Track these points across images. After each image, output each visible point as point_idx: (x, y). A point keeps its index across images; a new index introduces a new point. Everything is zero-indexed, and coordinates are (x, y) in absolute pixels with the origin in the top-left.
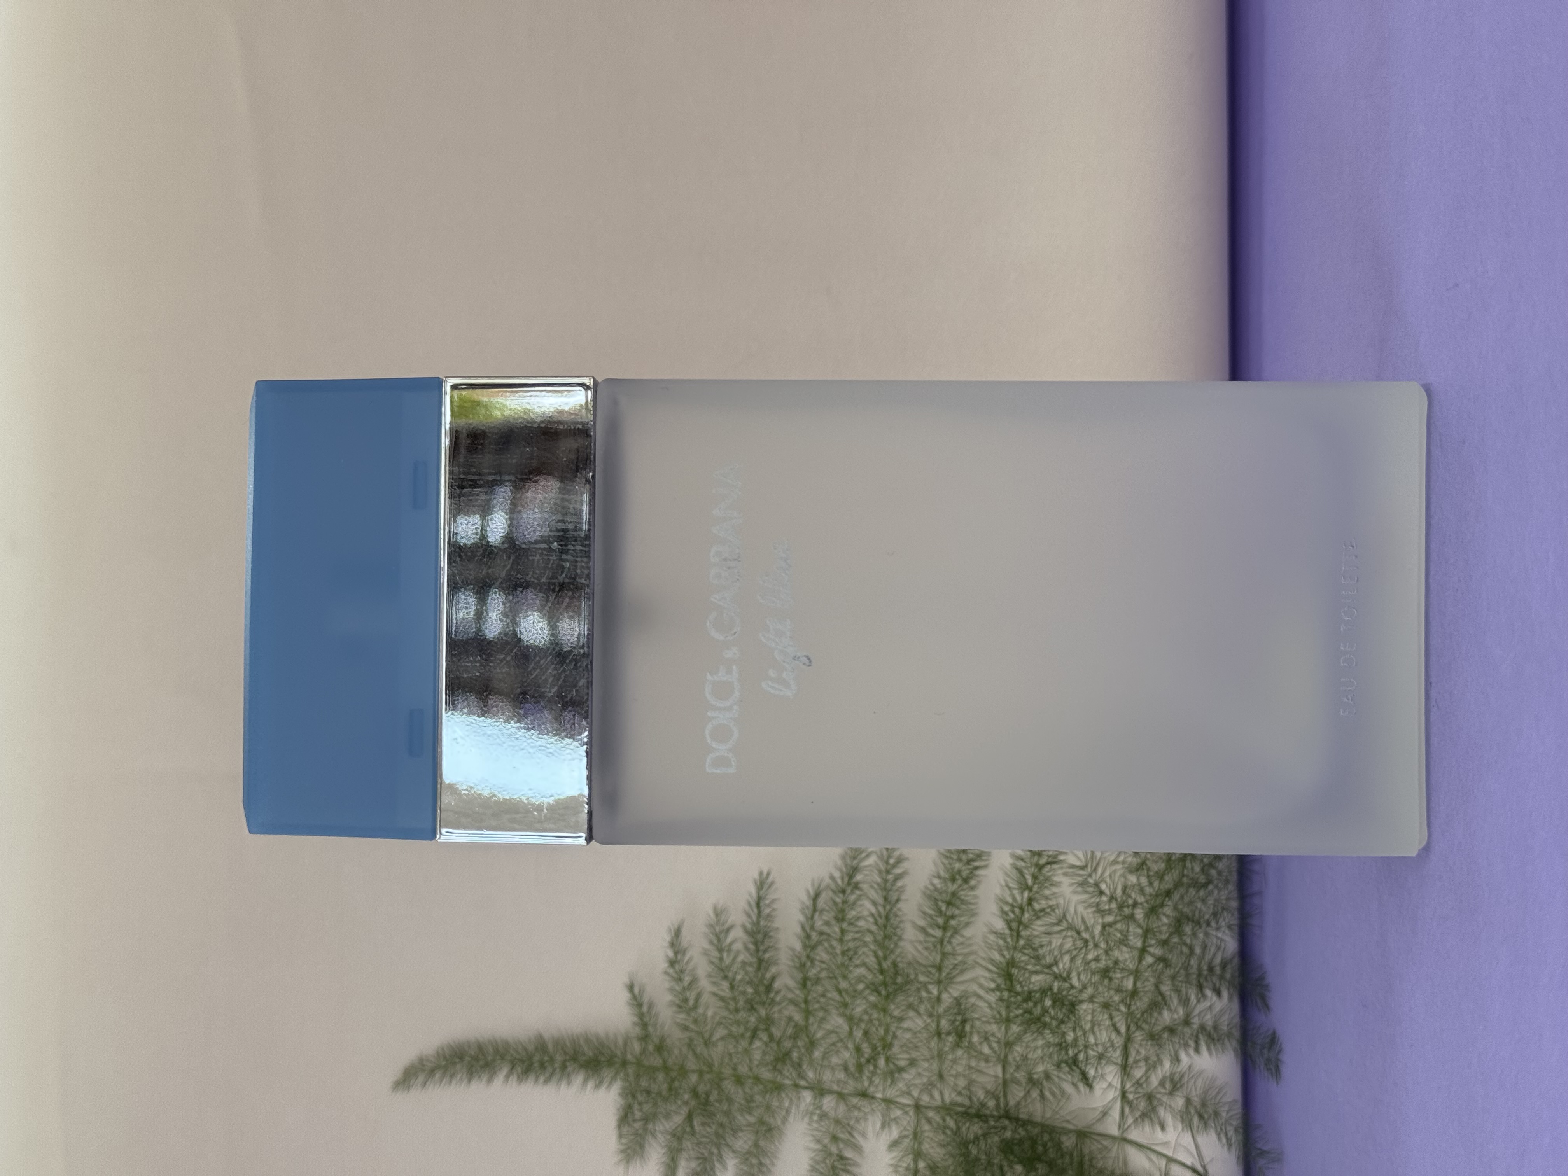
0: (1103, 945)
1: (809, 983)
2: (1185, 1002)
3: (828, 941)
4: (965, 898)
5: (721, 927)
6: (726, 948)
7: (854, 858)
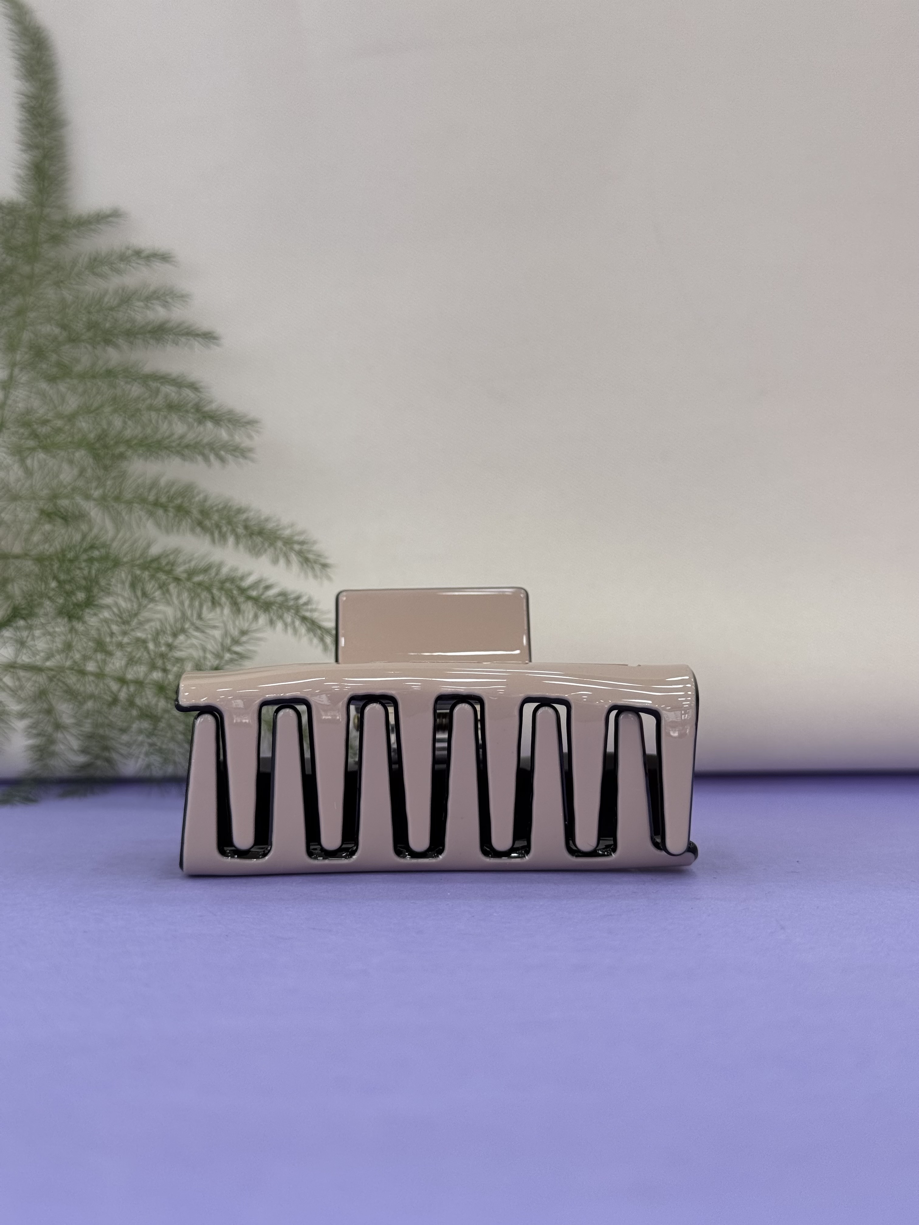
0: (125, 640)
1: (112, 379)
2: (77, 724)
3: (150, 397)
4: (184, 523)
5: (170, 300)
6: (149, 304)
7: (229, 421)
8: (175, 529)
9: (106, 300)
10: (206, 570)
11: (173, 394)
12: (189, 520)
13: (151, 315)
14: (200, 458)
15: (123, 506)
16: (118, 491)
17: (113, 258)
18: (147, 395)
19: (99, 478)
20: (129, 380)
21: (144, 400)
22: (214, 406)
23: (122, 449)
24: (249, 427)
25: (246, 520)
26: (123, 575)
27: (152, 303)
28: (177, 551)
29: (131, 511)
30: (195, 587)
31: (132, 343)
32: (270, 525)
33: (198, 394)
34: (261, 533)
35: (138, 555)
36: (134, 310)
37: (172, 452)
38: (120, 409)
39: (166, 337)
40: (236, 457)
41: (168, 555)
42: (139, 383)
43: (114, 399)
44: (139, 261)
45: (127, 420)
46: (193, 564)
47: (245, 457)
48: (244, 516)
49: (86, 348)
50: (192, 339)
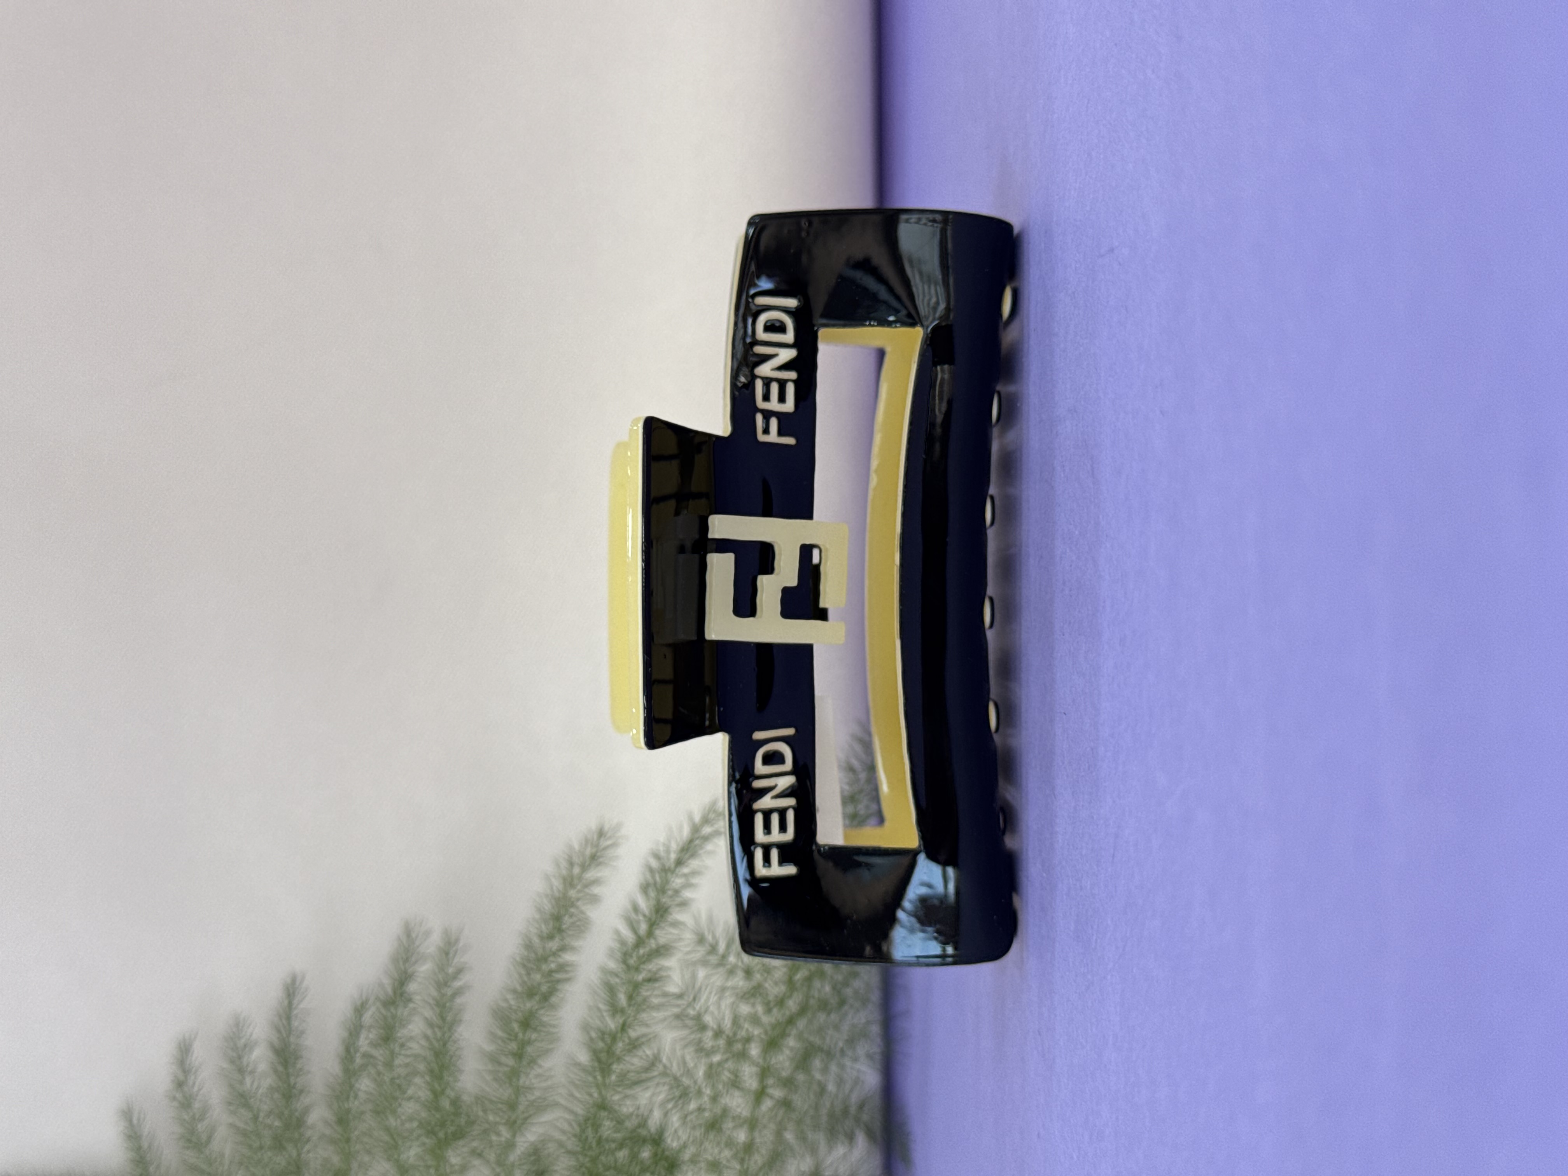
0: (708, 1091)
1: (350, 1117)
3: (375, 1066)
4: (545, 1019)
5: (243, 1041)
6: (249, 1069)
7: (406, 960)
8: (552, 1030)
9: (241, 1125)
10: (611, 990)
11: (371, 1036)
12: (542, 1012)
13: (263, 1067)
14: (458, 1000)
15: (522, 1099)
16: (500, 1106)
17: (186, 1117)
18: (373, 1071)
19: (485, 1132)
20: (352, 1094)
21: (379, 1073)
22: (387, 982)
23: (446, 1104)
24: (414, 935)
25: (542, 938)
26: (616, 1097)
27: (247, 1066)
28: (586, 1027)
29: (530, 1089)
30: (635, 1004)
31: (301, 1091)
32: (547, 906)
33: (370, 1002)
34: (557, 918)
35: (590, 1079)
36: (258, 1088)
37: (450, 1037)
38: (391, 1105)
39: (293, 1046)
40: (456, 952)
41: (591, 1039)
42: (357, 1080)
43: (378, 1112)
44: (191, 1083)
45: (406, 1096)
46: (601, 1006)
47: (457, 940)
48: (536, 940)
49: (309, 1152)
50: (295, 1012)
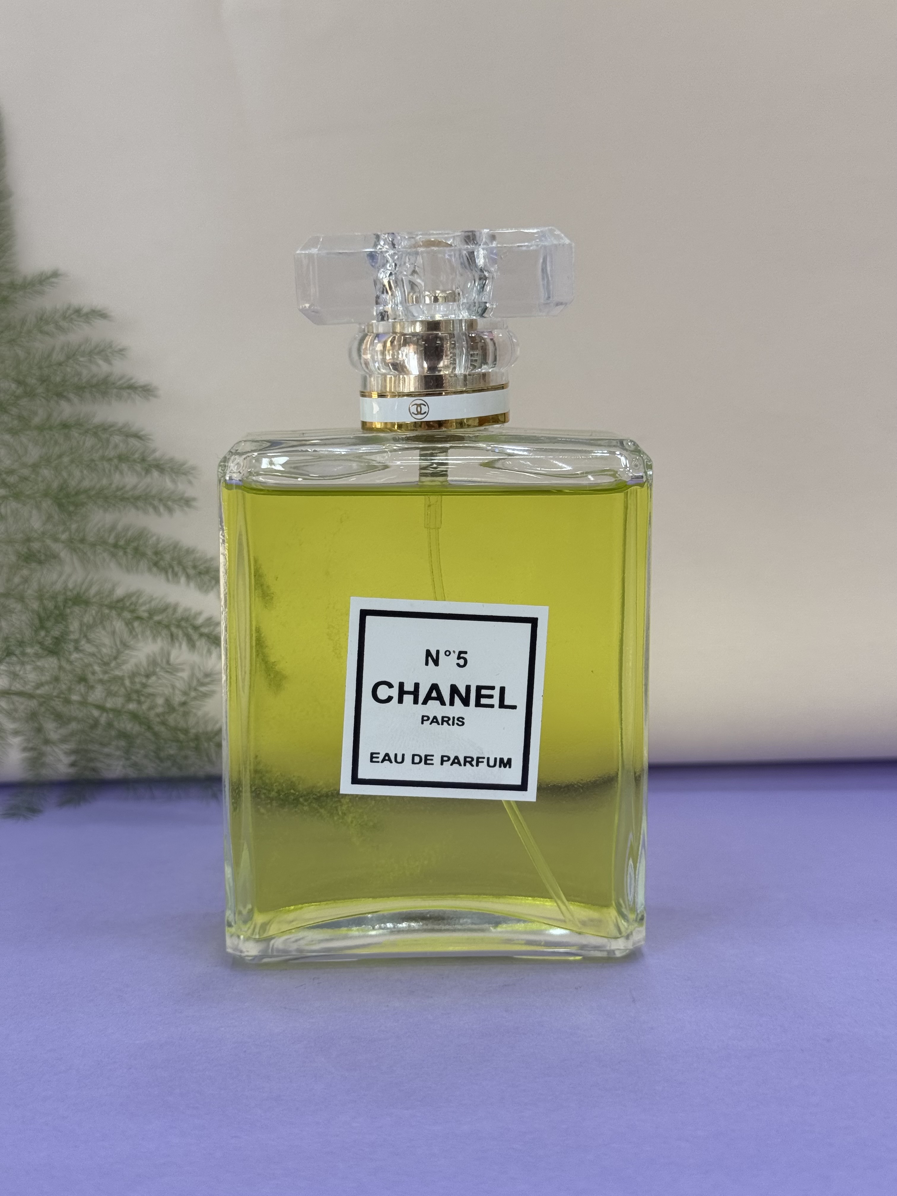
0: (106, 677)
1: (66, 431)
2: (64, 740)
3: (102, 447)
5: (110, 355)
7: (171, 469)
8: (135, 568)
9: (55, 355)
10: (165, 609)
11: (121, 445)
12: (146, 561)
13: (94, 369)
14: (151, 510)
15: (87, 548)
16: (82, 533)
17: (57, 316)
18: (99, 446)
19: (64, 523)
20: (82, 432)
21: (97, 451)
23: (82, 499)
24: (189, 474)
25: (194, 561)
27: (95, 358)
29: (95, 553)
30: (156, 626)
31: (81, 397)
33: (143, 443)
34: (205, 571)
35: (105, 596)
36: (80, 366)
37: (126, 503)
38: (77, 460)
39: (110, 392)
40: (182, 506)
41: (131, 597)
42: (91, 435)
43: (71, 450)
44: (80, 320)
45: (84, 470)
47: (190, 507)
48: (192, 557)
50: (133, 393)
